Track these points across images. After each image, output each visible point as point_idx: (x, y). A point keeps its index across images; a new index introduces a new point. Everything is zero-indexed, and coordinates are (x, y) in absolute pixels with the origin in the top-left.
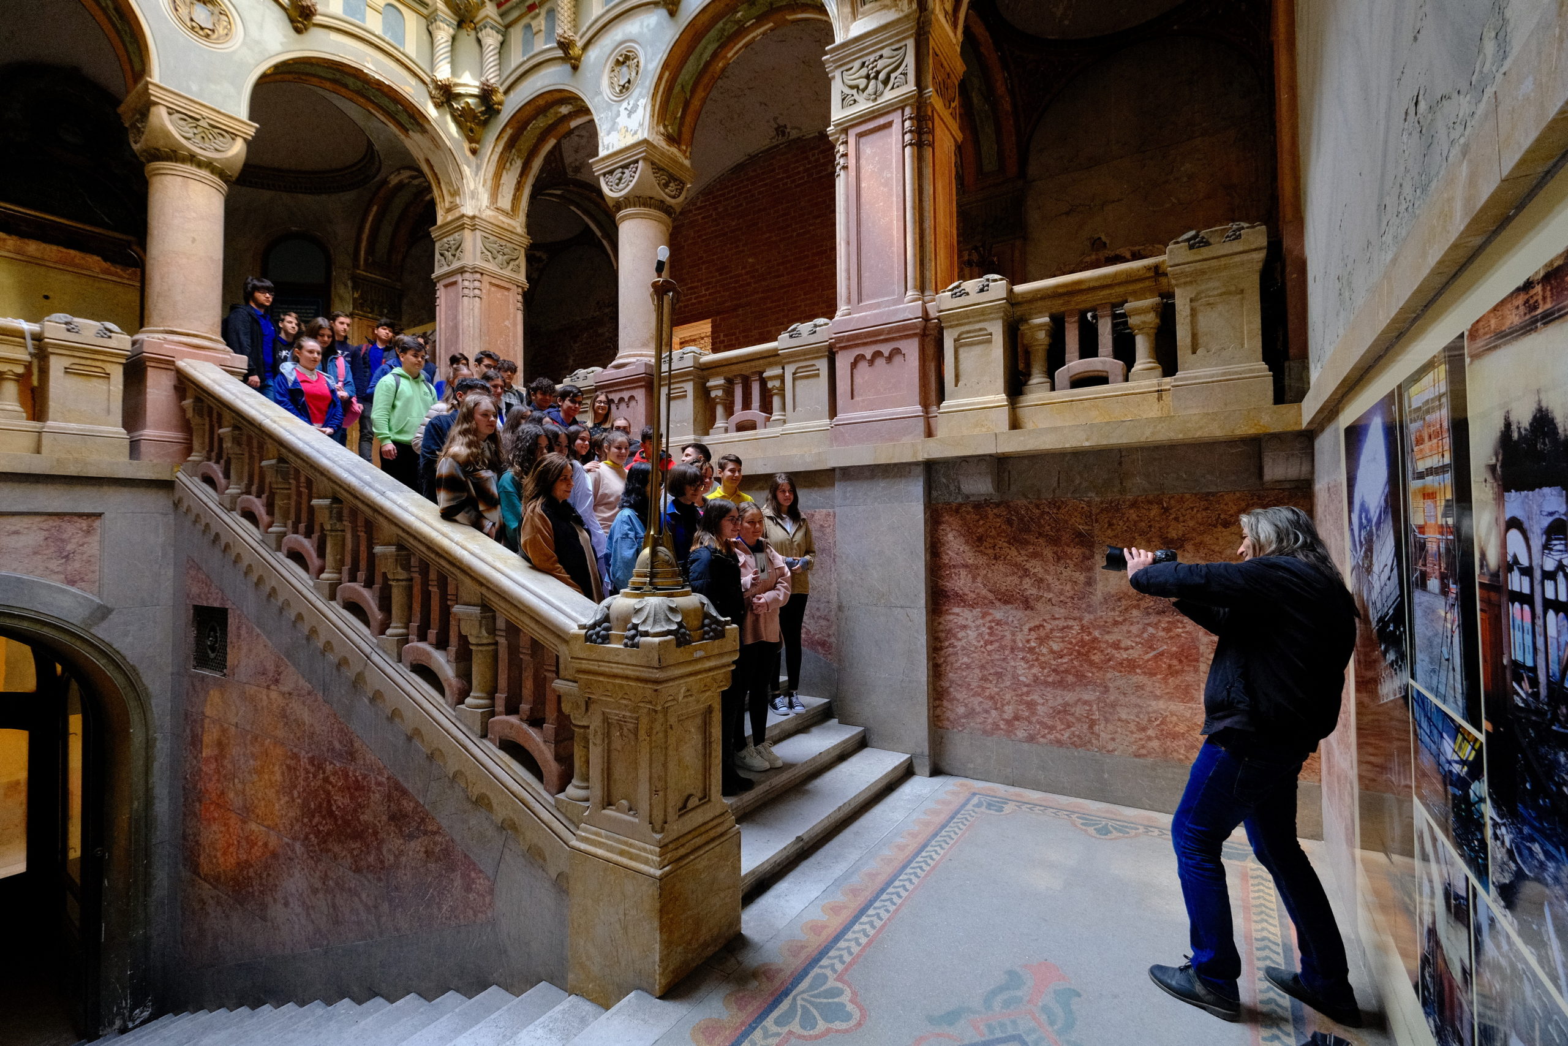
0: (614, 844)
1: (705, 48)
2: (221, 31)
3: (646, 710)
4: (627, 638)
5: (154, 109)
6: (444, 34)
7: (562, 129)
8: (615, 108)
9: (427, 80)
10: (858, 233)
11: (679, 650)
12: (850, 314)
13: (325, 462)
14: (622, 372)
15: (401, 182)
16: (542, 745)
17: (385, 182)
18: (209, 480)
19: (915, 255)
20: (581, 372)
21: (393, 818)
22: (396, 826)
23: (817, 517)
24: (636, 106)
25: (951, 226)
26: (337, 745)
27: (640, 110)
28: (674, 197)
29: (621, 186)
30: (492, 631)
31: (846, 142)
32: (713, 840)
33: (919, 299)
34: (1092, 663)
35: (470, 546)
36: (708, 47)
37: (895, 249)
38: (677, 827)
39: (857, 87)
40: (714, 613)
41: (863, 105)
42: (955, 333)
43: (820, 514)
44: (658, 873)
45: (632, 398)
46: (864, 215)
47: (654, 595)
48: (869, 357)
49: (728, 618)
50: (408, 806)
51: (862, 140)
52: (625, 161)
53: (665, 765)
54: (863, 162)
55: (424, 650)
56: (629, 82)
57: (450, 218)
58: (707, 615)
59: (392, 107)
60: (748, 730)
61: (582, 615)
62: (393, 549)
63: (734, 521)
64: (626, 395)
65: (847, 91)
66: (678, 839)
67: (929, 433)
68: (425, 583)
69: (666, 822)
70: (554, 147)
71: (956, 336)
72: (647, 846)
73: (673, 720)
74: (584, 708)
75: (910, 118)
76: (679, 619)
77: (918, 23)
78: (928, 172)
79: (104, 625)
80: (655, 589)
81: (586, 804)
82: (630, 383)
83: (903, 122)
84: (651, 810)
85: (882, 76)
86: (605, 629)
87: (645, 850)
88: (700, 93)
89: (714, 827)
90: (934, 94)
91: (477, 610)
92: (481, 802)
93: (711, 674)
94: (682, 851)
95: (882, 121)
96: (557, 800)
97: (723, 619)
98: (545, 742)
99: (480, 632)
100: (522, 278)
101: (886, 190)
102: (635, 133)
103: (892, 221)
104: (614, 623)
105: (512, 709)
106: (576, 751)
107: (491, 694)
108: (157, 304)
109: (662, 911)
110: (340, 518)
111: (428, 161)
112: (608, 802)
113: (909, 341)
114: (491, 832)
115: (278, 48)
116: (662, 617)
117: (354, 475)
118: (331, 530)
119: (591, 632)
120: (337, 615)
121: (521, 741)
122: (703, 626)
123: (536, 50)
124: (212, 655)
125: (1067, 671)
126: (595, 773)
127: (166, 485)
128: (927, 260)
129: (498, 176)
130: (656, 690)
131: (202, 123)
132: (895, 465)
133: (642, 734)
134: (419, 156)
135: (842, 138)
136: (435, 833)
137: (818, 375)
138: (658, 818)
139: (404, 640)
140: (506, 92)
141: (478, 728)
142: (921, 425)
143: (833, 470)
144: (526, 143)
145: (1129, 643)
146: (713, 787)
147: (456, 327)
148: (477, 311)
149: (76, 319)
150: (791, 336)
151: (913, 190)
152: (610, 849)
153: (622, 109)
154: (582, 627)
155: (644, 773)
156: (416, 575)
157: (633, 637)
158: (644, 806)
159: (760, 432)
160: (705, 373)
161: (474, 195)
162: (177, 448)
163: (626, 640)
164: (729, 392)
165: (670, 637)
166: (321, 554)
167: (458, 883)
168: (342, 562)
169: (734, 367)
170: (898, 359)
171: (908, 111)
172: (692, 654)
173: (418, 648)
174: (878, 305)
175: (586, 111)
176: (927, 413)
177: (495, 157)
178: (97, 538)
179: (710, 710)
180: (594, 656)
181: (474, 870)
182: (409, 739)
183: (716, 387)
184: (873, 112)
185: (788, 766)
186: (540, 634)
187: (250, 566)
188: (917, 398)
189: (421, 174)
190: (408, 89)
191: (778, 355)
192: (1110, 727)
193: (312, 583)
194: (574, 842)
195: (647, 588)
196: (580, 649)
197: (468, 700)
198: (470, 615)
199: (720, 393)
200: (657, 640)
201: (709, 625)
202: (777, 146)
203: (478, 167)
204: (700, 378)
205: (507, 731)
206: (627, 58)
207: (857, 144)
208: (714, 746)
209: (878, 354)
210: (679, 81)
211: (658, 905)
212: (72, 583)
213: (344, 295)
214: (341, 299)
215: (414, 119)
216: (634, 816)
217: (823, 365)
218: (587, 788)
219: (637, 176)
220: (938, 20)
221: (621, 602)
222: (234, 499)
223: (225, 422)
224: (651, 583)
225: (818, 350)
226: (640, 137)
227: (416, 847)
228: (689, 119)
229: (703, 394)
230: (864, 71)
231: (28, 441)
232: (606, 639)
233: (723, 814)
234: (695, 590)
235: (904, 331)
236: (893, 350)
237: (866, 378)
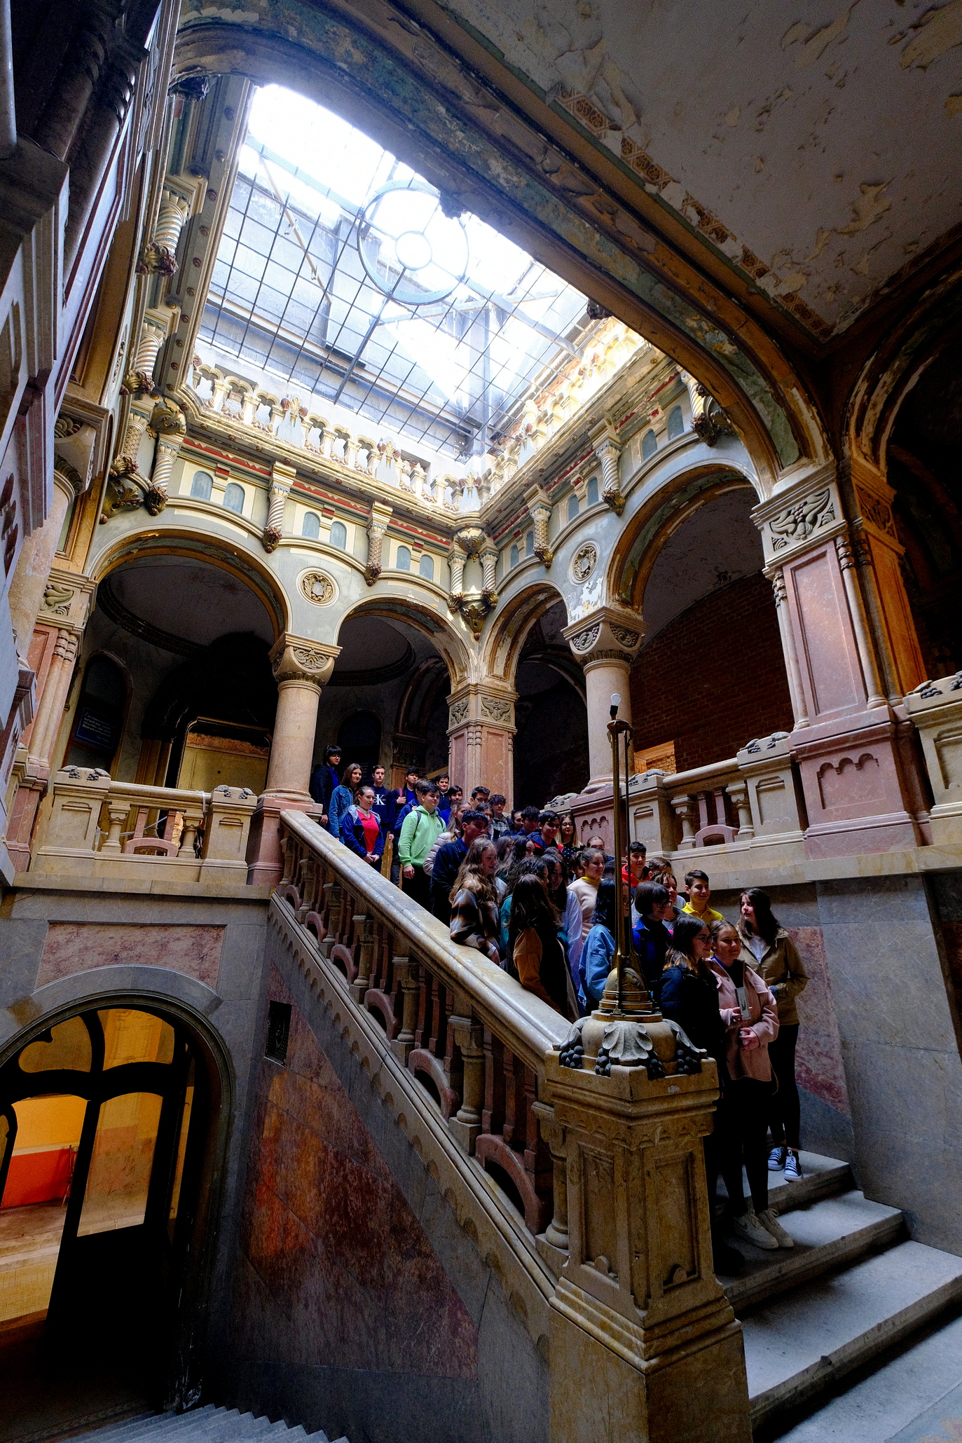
0: (595, 1312)
1: (648, 531)
2: (327, 595)
3: (620, 1150)
4: (598, 1063)
5: (287, 650)
6: (458, 566)
7: (540, 611)
8: (579, 590)
9: (447, 596)
10: (806, 651)
11: (651, 1083)
12: (808, 725)
13: (364, 885)
14: (594, 796)
15: (428, 668)
16: (523, 1172)
17: (418, 669)
18: (290, 899)
19: (871, 663)
20: (559, 798)
21: (394, 1230)
22: (396, 1239)
23: (801, 935)
24: (595, 584)
25: (908, 629)
26: (356, 1144)
27: (599, 587)
28: (631, 646)
29: (586, 645)
30: (481, 1044)
31: (782, 577)
32: (708, 1334)
33: (884, 704)
35: (464, 960)
36: (651, 528)
37: (848, 660)
38: (663, 1307)
39: (786, 532)
40: (688, 1044)
41: (794, 544)
42: (934, 733)
43: (804, 933)
44: (644, 1365)
45: (603, 819)
46: (809, 635)
47: (623, 1019)
48: (836, 765)
49: (704, 1050)
50: (408, 1220)
51: (797, 573)
52: (589, 625)
53: (644, 1220)
54: (801, 590)
55: (426, 1057)
56: (589, 568)
57: (460, 688)
58: (680, 1045)
59: (424, 619)
60: (747, 1192)
61: (558, 1035)
62: (406, 960)
63: (706, 940)
64: (598, 816)
65: (777, 536)
66: (664, 1322)
67: (923, 841)
68: (429, 993)
69: (649, 1296)
70: (535, 624)
71: (935, 736)
72: (631, 1324)
73: (650, 1166)
74: (561, 1137)
75: (843, 546)
76: (650, 1048)
77: (837, 470)
78: (871, 587)
79: (216, 1013)
80: (625, 1012)
81: (566, 1253)
82: (602, 805)
83: (837, 550)
84: (632, 1276)
85: (808, 518)
86: (576, 1052)
87: (628, 1329)
88: (647, 564)
89: (707, 1317)
90: (865, 520)
91: (467, 1022)
92: (468, 1229)
93: (689, 1114)
94: (671, 1341)
95: (815, 553)
96: (537, 1241)
97: (698, 1050)
98: (526, 1170)
99: (470, 1044)
100: (512, 725)
101: (829, 610)
102: (596, 604)
103: (841, 636)
104: (586, 1047)
105: (496, 1129)
106: (555, 1186)
107: (479, 1109)
108: (276, 774)
109: (651, 1421)
110: (371, 933)
111: (446, 650)
112: (587, 1256)
113: (880, 745)
114: (476, 1266)
115: (358, 597)
116: (632, 1044)
117: (383, 895)
118: (364, 942)
119: (565, 1054)
120: (363, 1016)
121: (505, 1166)
122: (676, 1057)
123: (520, 561)
124: (278, 1045)
126: (573, 1215)
127: (264, 903)
128: (886, 666)
129: (494, 652)
130: (629, 1127)
131: (312, 653)
132: (887, 877)
133: (618, 1176)
134: (439, 647)
135: (778, 574)
136: (428, 1256)
137: (783, 787)
138: (642, 1292)
139: (410, 1046)
140: (499, 594)
141: (466, 1143)
142: (911, 834)
143: (813, 883)
144: (513, 626)
146: (702, 1261)
147: (462, 769)
148: (478, 754)
149: (230, 788)
150: (750, 752)
151: (858, 605)
152: (590, 1318)
153: (584, 589)
154: (556, 1048)
155: (622, 1226)
156: (422, 985)
157: (604, 1064)
158: (624, 1267)
159: (728, 846)
160: (669, 792)
161: (476, 669)
162: (274, 875)
163: (597, 1067)
164: (693, 807)
165: (641, 1067)
166: (356, 963)
167: (446, 1321)
168: (369, 970)
169: (696, 785)
170: (869, 765)
171: (840, 541)
172: (665, 1088)
173: (421, 1054)
174: (838, 714)
175: (558, 595)
176: (916, 819)
177: (492, 639)
178: (221, 944)
179: (690, 1158)
180: (568, 1081)
181: (460, 1309)
182: (411, 1146)
183: (681, 804)
184: (805, 548)
185: (800, 1248)
186: (520, 1051)
187: (309, 970)
188: (901, 804)
189: (441, 659)
190: (434, 605)
191: (739, 770)
193: (348, 987)
194: (554, 1300)
195: (617, 1011)
196: (554, 1071)
197: (460, 1113)
198: (462, 1026)
199: (685, 810)
200: (628, 1069)
201: (683, 1057)
202: (720, 589)
203: (480, 648)
204: (664, 796)
205: (492, 1151)
206: (587, 552)
207: (794, 577)
208: (700, 1206)
209: (846, 762)
210: (629, 559)
211: (645, 1412)
212: (202, 978)
213: (388, 751)
214: (386, 755)
215: (437, 624)
216: (614, 1279)
217: (787, 777)
218: (565, 1233)
219: (598, 635)
220: (857, 462)
221: (592, 1025)
222: (304, 913)
223: (305, 855)
224: (620, 1006)
225: (780, 762)
226: (599, 606)
227: (411, 1266)
228: (639, 585)
229: (668, 811)
230: (791, 518)
231: (192, 873)
232: (579, 1063)
233: (718, 1300)
234: (667, 1015)
235: (872, 736)
236: (863, 755)
237: (837, 786)
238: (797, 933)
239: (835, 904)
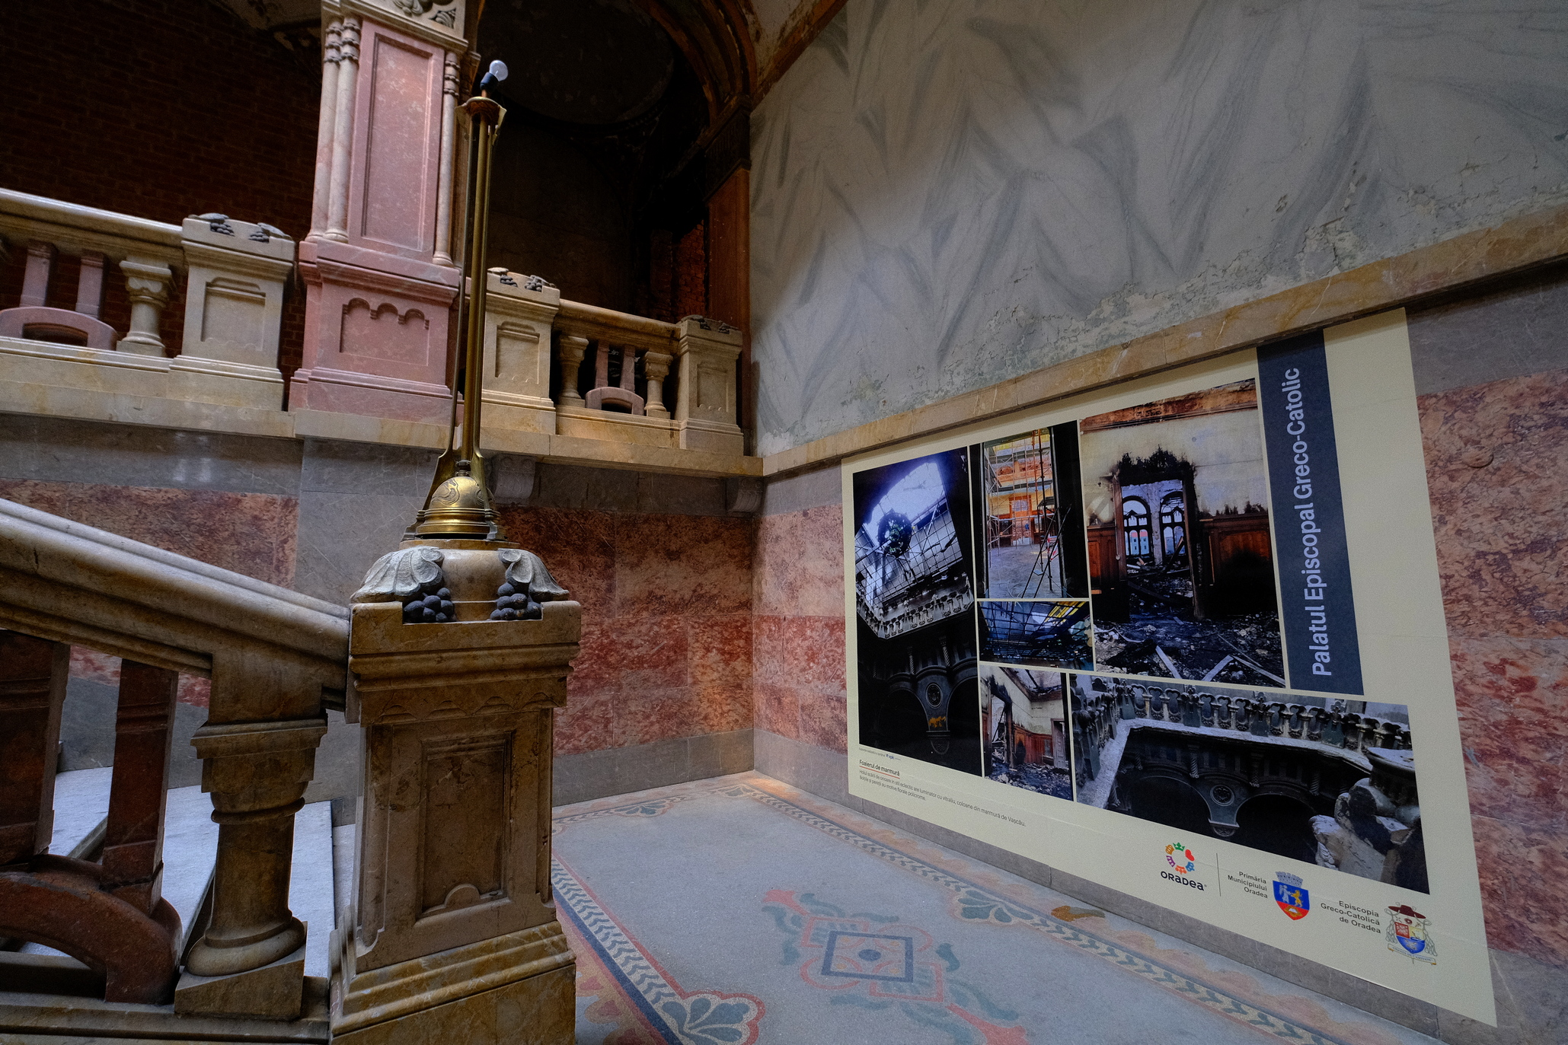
4: (504, 606)
33: (450, 267)
34: (609, 665)
37: (423, 196)
42: (499, 320)
54: (380, 72)
71: (501, 324)
72: (535, 930)
75: (454, 66)
83: (445, 65)
86: (444, 598)
95: (416, 44)
104: (463, 586)
113: (436, 308)
119: (415, 604)
125: (587, 676)
132: (408, 449)
135: (348, 21)
142: (449, 410)
143: (303, 439)
145: (640, 641)
150: (210, 228)
158: (524, 870)
159: (103, 353)
163: (506, 611)
170: (416, 325)
171: (449, 58)
174: (392, 249)
188: (443, 377)
191: (175, 245)
192: (622, 722)
209: (386, 308)
216: (495, 897)
217: (276, 292)
225: (267, 266)
232: (452, 613)
235: (431, 294)
236: (412, 310)
237: (366, 332)
238: (239, 501)
239: (327, 470)
